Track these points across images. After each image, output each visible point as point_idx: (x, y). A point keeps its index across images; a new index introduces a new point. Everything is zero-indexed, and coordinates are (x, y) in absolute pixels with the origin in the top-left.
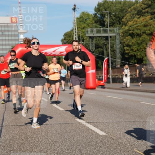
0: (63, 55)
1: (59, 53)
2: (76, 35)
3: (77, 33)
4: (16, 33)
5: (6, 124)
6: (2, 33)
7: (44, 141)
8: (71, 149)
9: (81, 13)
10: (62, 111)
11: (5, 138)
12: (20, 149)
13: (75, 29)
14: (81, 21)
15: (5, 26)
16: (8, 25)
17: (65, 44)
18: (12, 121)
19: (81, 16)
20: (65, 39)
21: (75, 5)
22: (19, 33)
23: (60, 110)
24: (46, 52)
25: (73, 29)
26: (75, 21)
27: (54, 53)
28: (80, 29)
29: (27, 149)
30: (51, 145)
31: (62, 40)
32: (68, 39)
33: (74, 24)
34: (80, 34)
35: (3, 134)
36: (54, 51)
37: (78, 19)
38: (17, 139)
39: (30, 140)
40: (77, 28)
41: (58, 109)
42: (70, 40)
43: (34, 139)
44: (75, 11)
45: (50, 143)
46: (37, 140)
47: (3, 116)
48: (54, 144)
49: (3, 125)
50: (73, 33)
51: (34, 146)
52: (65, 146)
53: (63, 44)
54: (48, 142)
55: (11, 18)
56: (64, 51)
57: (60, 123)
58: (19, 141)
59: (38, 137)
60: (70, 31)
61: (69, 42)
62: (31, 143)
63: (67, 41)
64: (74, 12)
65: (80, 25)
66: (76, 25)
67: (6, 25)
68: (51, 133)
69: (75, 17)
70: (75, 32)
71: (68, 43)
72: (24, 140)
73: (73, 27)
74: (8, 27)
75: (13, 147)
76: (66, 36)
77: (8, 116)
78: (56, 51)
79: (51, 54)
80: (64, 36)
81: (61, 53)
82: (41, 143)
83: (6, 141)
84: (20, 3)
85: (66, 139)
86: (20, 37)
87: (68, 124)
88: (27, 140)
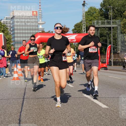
0: (73, 42)
1: (70, 40)
2: (84, 26)
3: (85, 24)
5: (27, 96)
6: (25, 23)
7: (57, 111)
8: (78, 118)
9: (89, 8)
10: (72, 87)
11: (26, 108)
12: (38, 117)
13: (84, 21)
14: (88, 15)
15: (27, 18)
17: (75, 33)
18: (32, 94)
19: (89, 10)
20: (75, 29)
21: (84, 2)
22: (38, 24)
23: (70, 87)
25: (82, 21)
26: (84, 14)
28: (88, 21)
29: (44, 118)
30: (62, 115)
31: (73, 30)
32: (78, 29)
33: (83, 17)
34: (87, 25)
35: (25, 105)
37: (86, 12)
38: (35, 108)
39: (46, 110)
40: (86, 20)
42: (79, 30)
43: (49, 110)
45: (62, 113)
46: (51, 110)
47: (25, 90)
48: (65, 113)
49: (25, 97)
50: (82, 25)
51: (49, 115)
52: (74, 116)
53: (73, 33)
54: (60, 112)
56: (75, 39)
58: (37, 111)
59: (52, 108)
60: (79, 23)
62: (47, 112)
64: (83, 7)
65: (88, 18)
66: (85, 18)
67: (29, 17)
69: (84, 11)
70: (84, 23)
71: (77, 32)
72: (41, 110)
74: (30, 19)
75: (32, 115)
76: (76, 27)
77: (28, 90)
80: (74, 26)
82: (54, 112)
83: (27, 110)
85: (75, 110)
86: (39, 27)
87: (77, 98)
88: (44, 110)
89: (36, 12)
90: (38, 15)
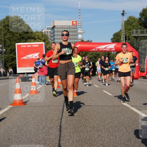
0: (112, 51)
1: (109, 49)
2: (123, 35)
3: (124, 34)
4: (76, 33)
7: (97, 119)
8: (117, 126)
9: (128, 17)
10: (111, 96)
12: (78, 124)
13: (123, 30)
14: (128, 24)
16: (70, 27)
17: (114, 42)
19: (128, 19)
20: (114, 38)
21: (124, 11)
22: (78, 33)
23: (109, 95)
24: (99, 49)
25: (121, 30)
26: (123, 24)
27: (105, 49)
28: (127, 30)
29: (84, 125)
30: (102, 122)
31: (112, 39)
32: (117, 38)
33: (122, 26)
34: (126, 35)
35: (65, 112)
36: (105, 48)
37: (125, 22)
39: (86, 117)
40: (125, 29)
41: (107, 94)
42: (118, 39)
43: (89, 117)
44: (123, 16)
48: (104, 121)
50: (121, 34)
51: (88, 122)
52: (113, 123)
53: (112, 42)
54: (99, 120)
55: (73, 22)
57: (109, 105)
58: (77, 118)
59: (92, 115)
60: (118, 32)
61: (117, 40)
62: (86, 120)
63: (116, 40)
65: (127, 27)
66: (124, 27)
67: (68, 27)
68: (102, 113)
69: (123, 20)
70: (123, 32)
71: (116, 42)
72: (81, 117)
73: (121, 29)
74: (70, 28)
75: (72, 122)
76: (115, 36)
78: (107, 48)
79: (103, 50)
80: (113, 36)
81: (111, 49)
82: (94, 120)
84: (80, 10)
85: (114, 118)
86: (79, 36)
87: (116, 106)
88: (83, 118)
89: (76, 22)
90: (78, 25)
